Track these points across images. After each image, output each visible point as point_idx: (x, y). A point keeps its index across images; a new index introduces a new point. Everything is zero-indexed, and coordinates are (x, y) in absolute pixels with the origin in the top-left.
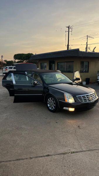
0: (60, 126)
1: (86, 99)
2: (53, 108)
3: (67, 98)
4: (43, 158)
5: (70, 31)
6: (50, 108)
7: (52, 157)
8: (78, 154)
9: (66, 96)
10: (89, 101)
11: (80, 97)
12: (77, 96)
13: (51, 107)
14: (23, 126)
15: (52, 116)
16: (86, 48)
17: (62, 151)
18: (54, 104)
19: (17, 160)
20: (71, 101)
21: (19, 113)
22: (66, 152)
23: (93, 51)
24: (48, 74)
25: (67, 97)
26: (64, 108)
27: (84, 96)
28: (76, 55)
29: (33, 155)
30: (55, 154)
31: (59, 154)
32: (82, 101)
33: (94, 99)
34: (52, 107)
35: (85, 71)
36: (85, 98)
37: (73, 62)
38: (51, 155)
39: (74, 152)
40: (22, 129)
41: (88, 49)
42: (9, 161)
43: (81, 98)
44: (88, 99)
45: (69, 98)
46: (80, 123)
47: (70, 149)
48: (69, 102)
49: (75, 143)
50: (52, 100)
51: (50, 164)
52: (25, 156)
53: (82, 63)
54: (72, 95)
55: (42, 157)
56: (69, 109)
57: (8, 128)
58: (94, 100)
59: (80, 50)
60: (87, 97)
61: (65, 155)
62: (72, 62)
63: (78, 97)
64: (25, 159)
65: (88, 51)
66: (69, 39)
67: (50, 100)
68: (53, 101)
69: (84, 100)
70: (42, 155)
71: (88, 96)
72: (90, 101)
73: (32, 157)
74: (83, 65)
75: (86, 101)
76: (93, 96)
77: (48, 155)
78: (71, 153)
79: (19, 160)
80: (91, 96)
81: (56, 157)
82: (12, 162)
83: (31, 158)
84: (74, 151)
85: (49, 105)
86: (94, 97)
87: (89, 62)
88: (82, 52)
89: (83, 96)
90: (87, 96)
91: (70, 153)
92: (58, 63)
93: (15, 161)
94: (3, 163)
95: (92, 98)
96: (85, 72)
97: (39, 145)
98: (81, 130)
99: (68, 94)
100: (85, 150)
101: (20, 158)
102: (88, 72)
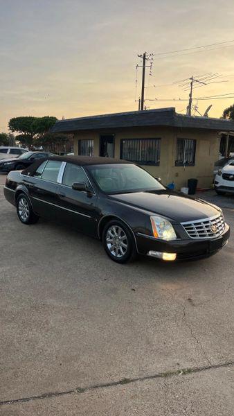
0: (144, 299)
1: (203, 232)
2: (120, 252)
3: (158, 229)
4: (113, 388)
5: (146, 65)
6: (113, 253)
7: (135, 386)
8: (200, 374)
9: (156, 223)
10: (209, 235)
11: (190, 225)
12: (182, 224)
13: (115, 250)
14: (50, 301)
15: (118, 273)
16: (189, 107)
17: (158, 366)
18: (125, 242)
19: (44, 396)
20: (168, 234)
21: (34, 264)
22: (172, 370)
23: (206, 115)
24: (105, 168)
25: (158, 226)
26: (151, 253)
27: (200, 223)
28: (168, 124)
29: (87, 383)
30: (142, 377)
31: (152, 377)
32: (195, 236)
33: (222, 229)
34: (119, 250)
35: (187, 162)
36: (201, 227)
37: (160, 139)
38: (132, 381)
39: (189, 371)
40: (46, 308)
41: (192, 109)
42: (24, 400)
43: (192, 228)
44: (208, 231)
45: (164, 229)
46: (192, 290)
47: (178, 361)
48: (164, 239)
49: (189, 346)
50: (120, 232)
51: (134, 405)
52: (65, 384)
53: (180, 142)
54: (170, 222)
55: (108, 385)
56: (162, 256)
57: (10, 307)
58: (221, 232)
59: (177, 111)
60: (207, 227)
61: (170, 380)
62: (156, 139)
63: (184, 225)
64: (64, 393)
65: (194, 113)
66: (145, 86)
67: (113, 232)
68: (122, 235)
69: (198, 234)
70: (108, 381)
71: (207, 222)
72: (212, 235)
73: (82, 386)
74: (182, 148)
75: (205, 236)
76: (219, 224)
77: (125, 381)
78: (184, 373)
79: (50, 395)
80: (214, 222)
81: (146, 385)
82: (32, 403)
83: (81, 390)
84: (189, 367)
85: (109, 246)
86: (221, 226)
87: (195, 141)
88: (180, 116)
89: (195, 224)
90: (204, 223)
91: (180, 372)
92: (122, 140)
93: (39, 400)
94: (5, 406)
95: (218, 228)
96: (187, 164)
97: (96, 351)
98: (196, 310)
99: (159, 218)
100: (215, 362)
101: (51, 390)
102: (193, 164)
